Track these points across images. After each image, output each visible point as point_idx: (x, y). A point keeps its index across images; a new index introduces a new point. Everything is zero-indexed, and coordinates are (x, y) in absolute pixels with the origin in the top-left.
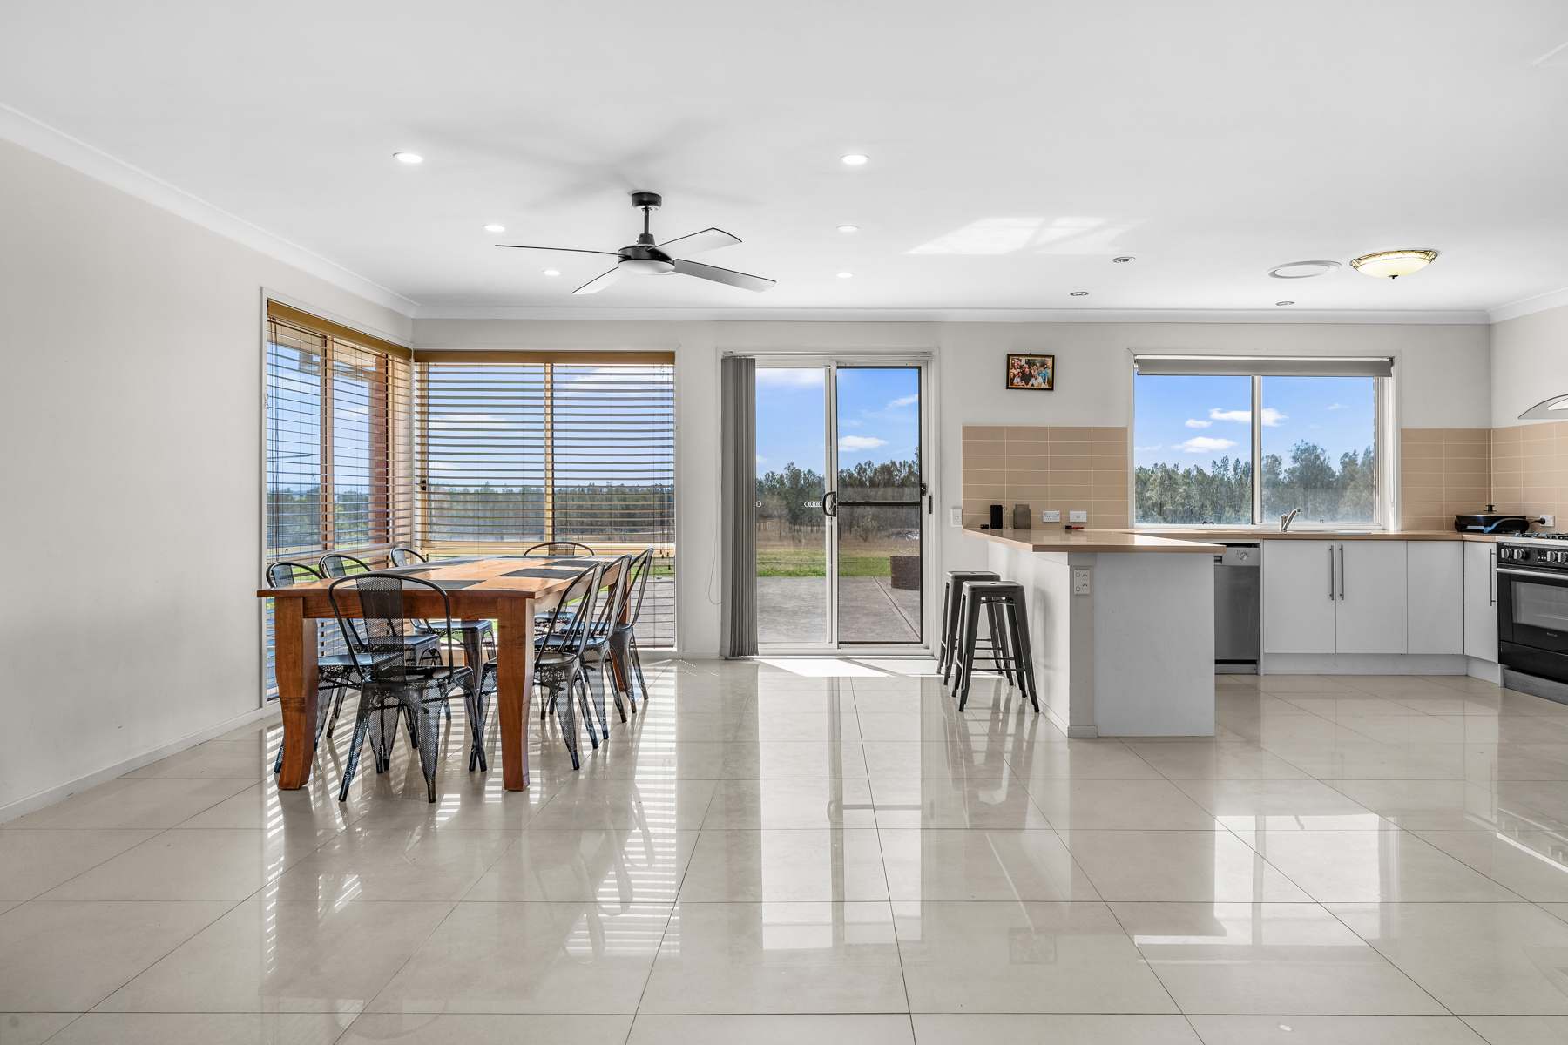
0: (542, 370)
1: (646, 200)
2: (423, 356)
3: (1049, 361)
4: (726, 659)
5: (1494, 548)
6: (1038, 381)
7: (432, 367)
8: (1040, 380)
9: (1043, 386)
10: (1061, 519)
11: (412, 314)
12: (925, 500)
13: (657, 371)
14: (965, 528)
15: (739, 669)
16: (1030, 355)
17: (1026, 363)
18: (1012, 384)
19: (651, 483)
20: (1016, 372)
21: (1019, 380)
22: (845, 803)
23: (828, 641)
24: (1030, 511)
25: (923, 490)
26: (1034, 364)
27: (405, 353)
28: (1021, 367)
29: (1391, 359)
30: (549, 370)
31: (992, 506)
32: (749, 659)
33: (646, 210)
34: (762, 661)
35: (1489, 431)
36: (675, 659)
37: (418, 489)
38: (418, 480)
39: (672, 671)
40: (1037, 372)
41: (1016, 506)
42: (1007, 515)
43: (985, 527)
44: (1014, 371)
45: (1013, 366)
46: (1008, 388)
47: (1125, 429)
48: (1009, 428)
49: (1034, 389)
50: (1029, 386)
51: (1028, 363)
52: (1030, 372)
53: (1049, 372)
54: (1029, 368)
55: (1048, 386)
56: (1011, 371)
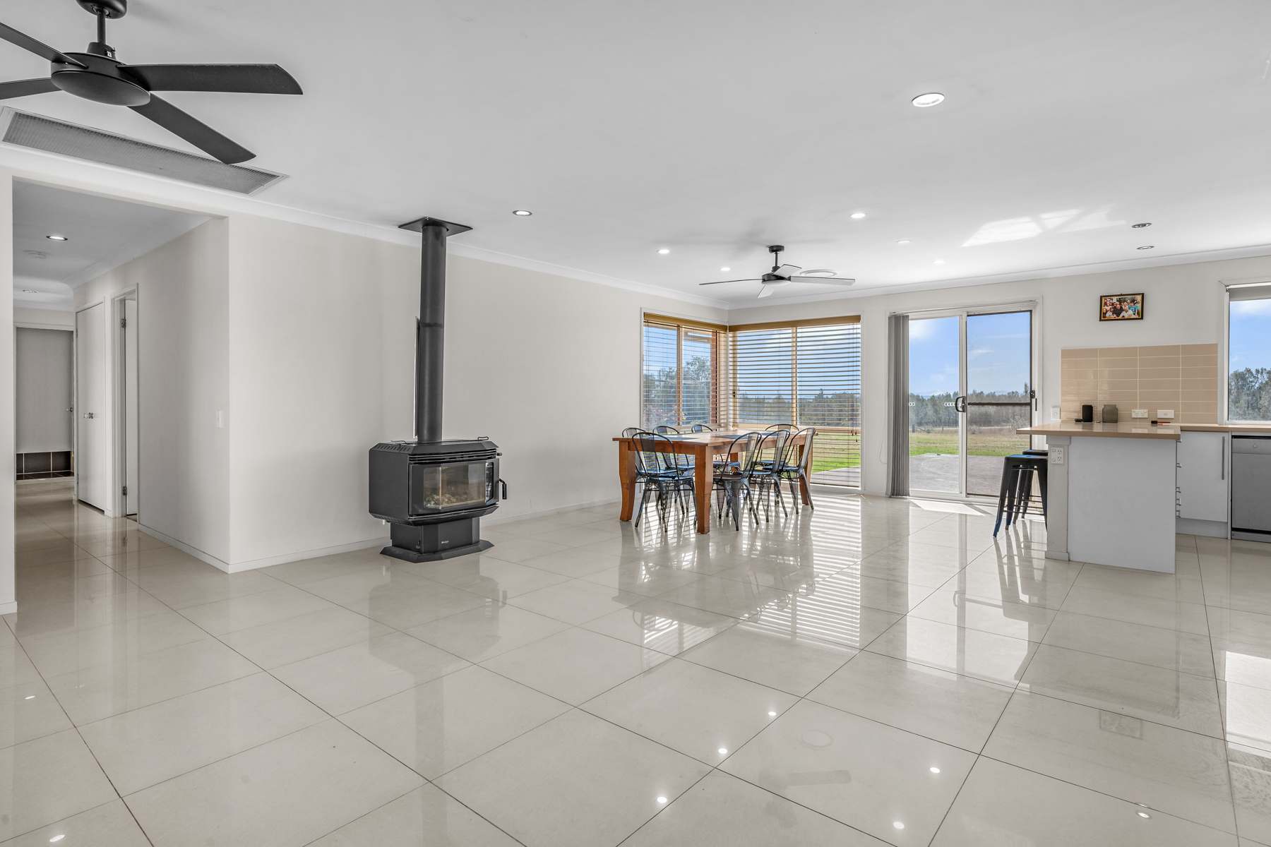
0: (790, 331)
1: (776, 249)
2: (734, 329)
3: (1139, 298)
4: (890, 497)
6: (1128, 314)
7: (739, 333)
8: (1131, 312)
9: (1133, 317)
10: (1149, 415)
11: (727, 308)
12: (1034, 400)
13: (851, 327)
14: (1062, 421)
15: (897, 504)
17: (1117, 301)
18: (1104, 317)
19: (842, 392)
20: (1108, 308)
21: (1111, 313)
22: (967, 596)
23: (957, 490)
24: (1117, 409)
25: (1032, 395)
26: (1125, 301)
27: (724, 328)
28: (1113, 304)
30: (795, 331)
31: (1083, 406)
32: (904, 498)
33: (776, 254)
34: (912, 500)
36: (858, 494)
37: (731, 396)
38: (731, 392)
39: (858, 501)
40: (1127, 307)
41: (1105, 406)
42: (1097, 412)
43: (1078, 421)
44: (1106, 307)
45: (1106, 304)
46: (1101, 320)
47: (1215, 346)
48: (1102, 350)
49: (1124, 319)
50: (1120, 317)
51: (1120, 301)
52: (1121, 307)
53: (1139, 306)
54: (1120, 304)
55: (1137, 317)
56: (1103, 307)
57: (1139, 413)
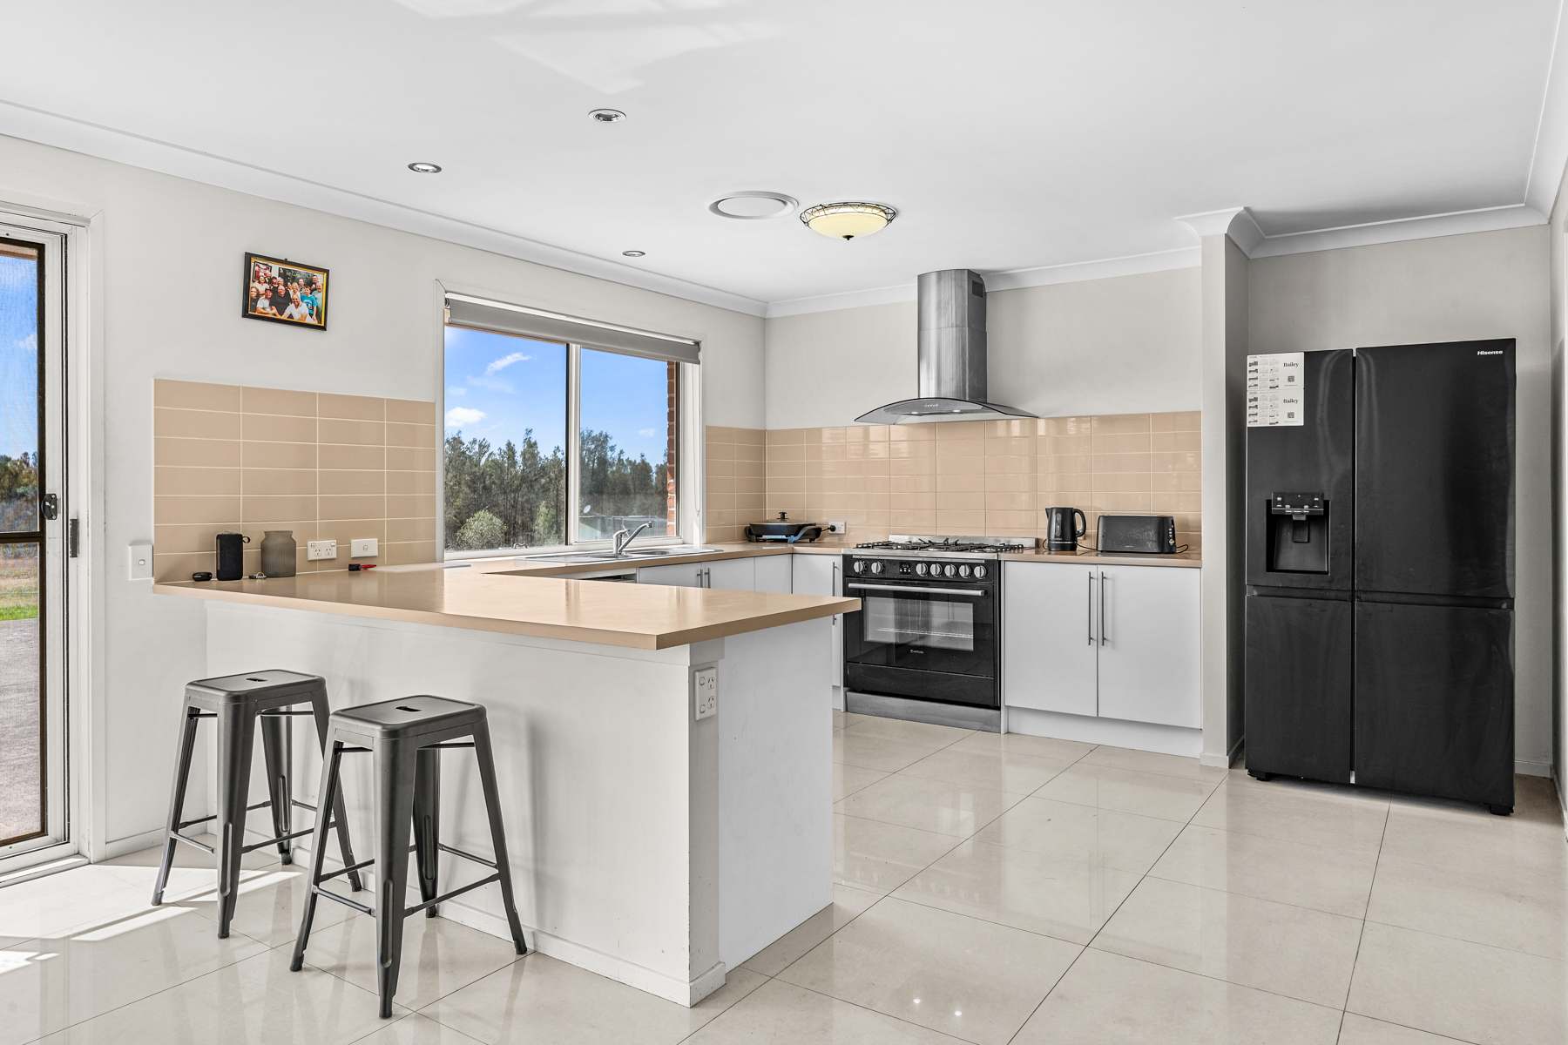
3: (320, 279)
5: (839, 561)
6: (299, 311)
8: (304, 309)
9: (309, 320)
10: (339, 553)
12: (54, 529)
14: (160, 581)
16: (285, 262)
17: (279, 275)
18: (255, 309)
20: (262, 288)
21: (267, 303)
24: (288, 542)
25: (47, 506)
26: (294, 279)
28: (271, 281)
29: (697, 343)
31: (219, 537)
35: (765, 431)
40: (298, 294)
41: (265, 533)
42: (250, 552)
43: (202, 578)
44: (256, 284)
45: (257, 277)
46: (245, 315)
47: (432, 406)
48: (248, 391)
49: (290, 322)
50: (284, 317)
51: (283, 274)
52: (287, 293)
53: (320, 296)
54: (286, 285)
55: (316, 323)
56: (252, 284)
57: (321, 548)
